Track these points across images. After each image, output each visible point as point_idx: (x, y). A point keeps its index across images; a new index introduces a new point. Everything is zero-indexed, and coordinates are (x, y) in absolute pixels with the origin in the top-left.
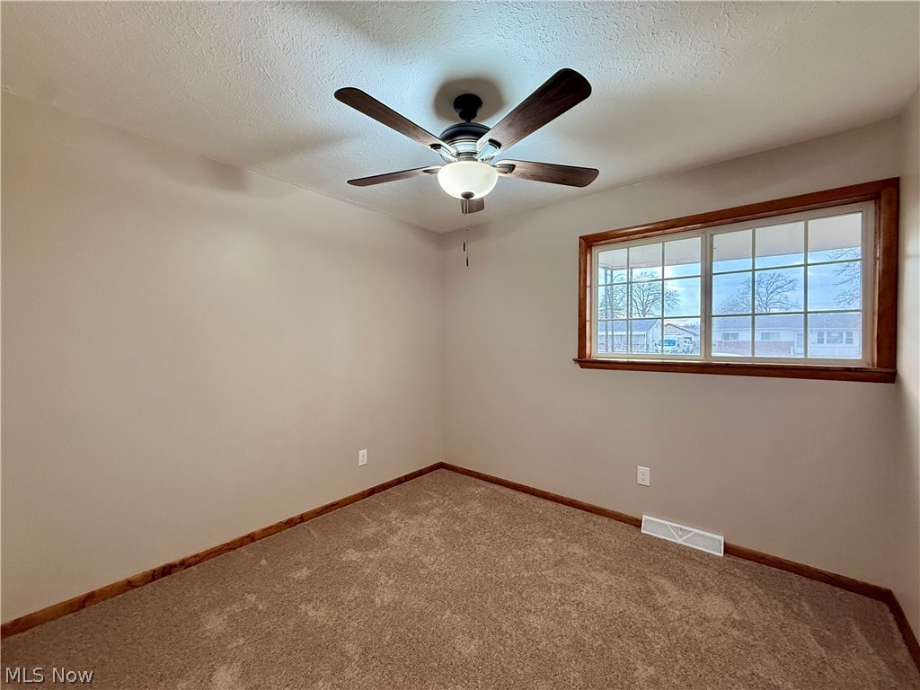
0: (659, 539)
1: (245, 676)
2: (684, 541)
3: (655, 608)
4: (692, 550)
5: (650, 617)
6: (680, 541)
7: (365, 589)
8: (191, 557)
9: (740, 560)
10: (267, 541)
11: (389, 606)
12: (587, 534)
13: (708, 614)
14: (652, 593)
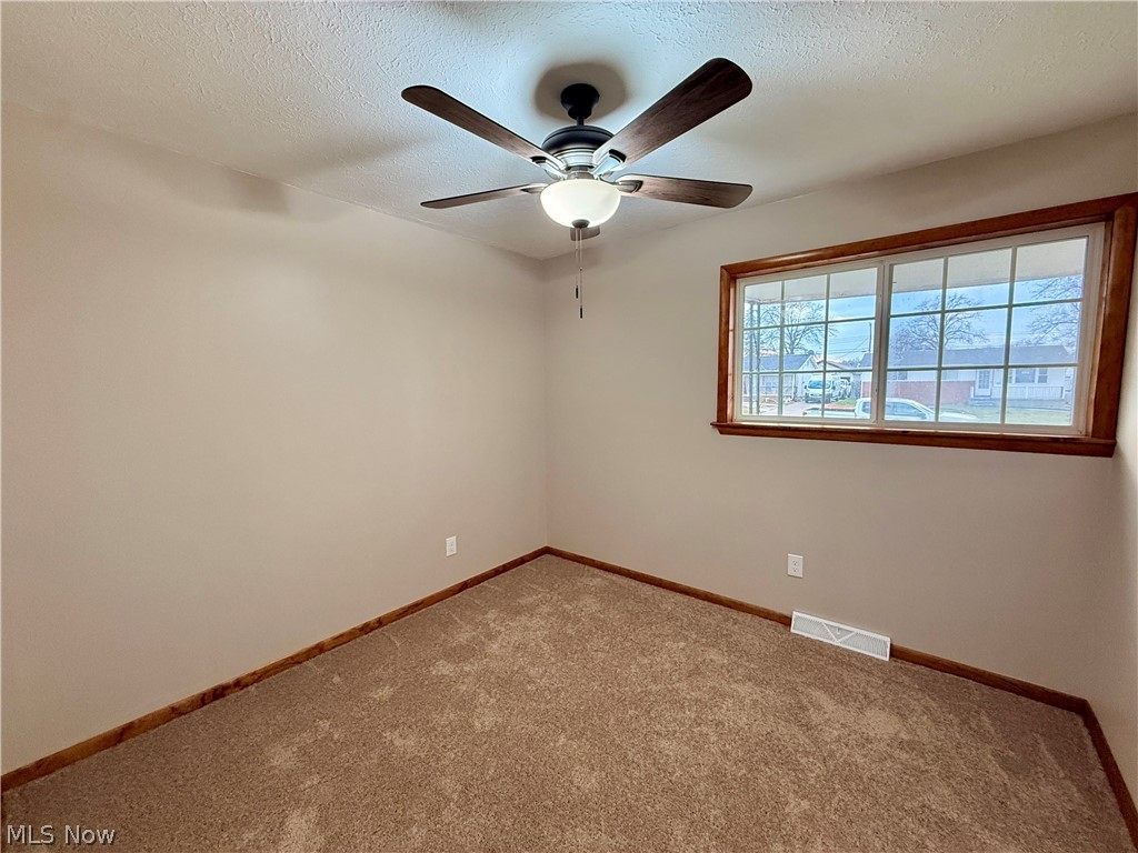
0: (812, 640)
1: (323, 823)
2: (844, 642)
3: (807, 727)
4: (851, 654)
5: (802, 739)
6: (837, 643)
7: (461, 710)
8: (248, 675)
9: (909, 665)
10: (339, 651)
11: (491, 731)
12: (726, 635)
13: (872, 734)
14: (803, 708)
